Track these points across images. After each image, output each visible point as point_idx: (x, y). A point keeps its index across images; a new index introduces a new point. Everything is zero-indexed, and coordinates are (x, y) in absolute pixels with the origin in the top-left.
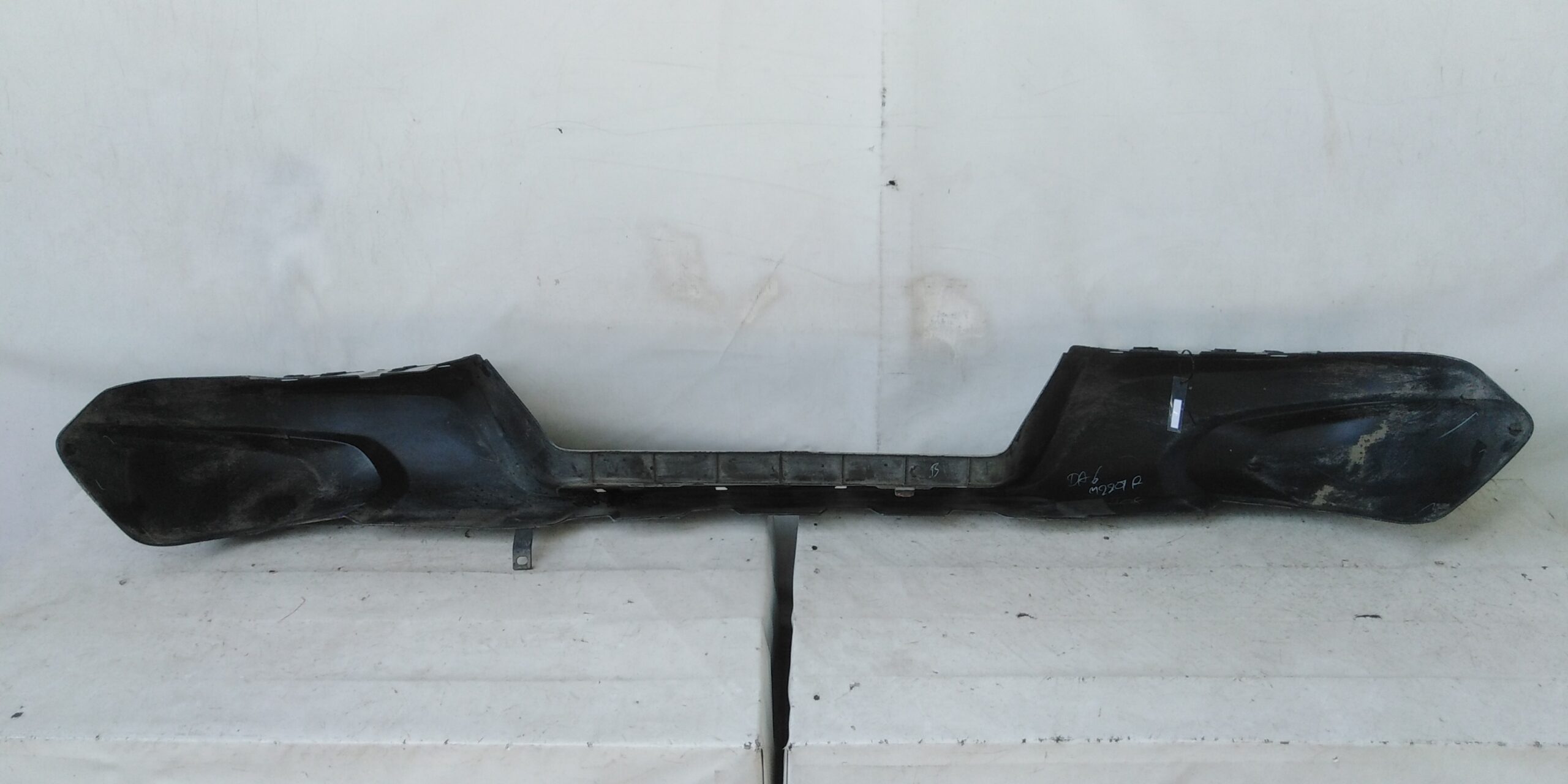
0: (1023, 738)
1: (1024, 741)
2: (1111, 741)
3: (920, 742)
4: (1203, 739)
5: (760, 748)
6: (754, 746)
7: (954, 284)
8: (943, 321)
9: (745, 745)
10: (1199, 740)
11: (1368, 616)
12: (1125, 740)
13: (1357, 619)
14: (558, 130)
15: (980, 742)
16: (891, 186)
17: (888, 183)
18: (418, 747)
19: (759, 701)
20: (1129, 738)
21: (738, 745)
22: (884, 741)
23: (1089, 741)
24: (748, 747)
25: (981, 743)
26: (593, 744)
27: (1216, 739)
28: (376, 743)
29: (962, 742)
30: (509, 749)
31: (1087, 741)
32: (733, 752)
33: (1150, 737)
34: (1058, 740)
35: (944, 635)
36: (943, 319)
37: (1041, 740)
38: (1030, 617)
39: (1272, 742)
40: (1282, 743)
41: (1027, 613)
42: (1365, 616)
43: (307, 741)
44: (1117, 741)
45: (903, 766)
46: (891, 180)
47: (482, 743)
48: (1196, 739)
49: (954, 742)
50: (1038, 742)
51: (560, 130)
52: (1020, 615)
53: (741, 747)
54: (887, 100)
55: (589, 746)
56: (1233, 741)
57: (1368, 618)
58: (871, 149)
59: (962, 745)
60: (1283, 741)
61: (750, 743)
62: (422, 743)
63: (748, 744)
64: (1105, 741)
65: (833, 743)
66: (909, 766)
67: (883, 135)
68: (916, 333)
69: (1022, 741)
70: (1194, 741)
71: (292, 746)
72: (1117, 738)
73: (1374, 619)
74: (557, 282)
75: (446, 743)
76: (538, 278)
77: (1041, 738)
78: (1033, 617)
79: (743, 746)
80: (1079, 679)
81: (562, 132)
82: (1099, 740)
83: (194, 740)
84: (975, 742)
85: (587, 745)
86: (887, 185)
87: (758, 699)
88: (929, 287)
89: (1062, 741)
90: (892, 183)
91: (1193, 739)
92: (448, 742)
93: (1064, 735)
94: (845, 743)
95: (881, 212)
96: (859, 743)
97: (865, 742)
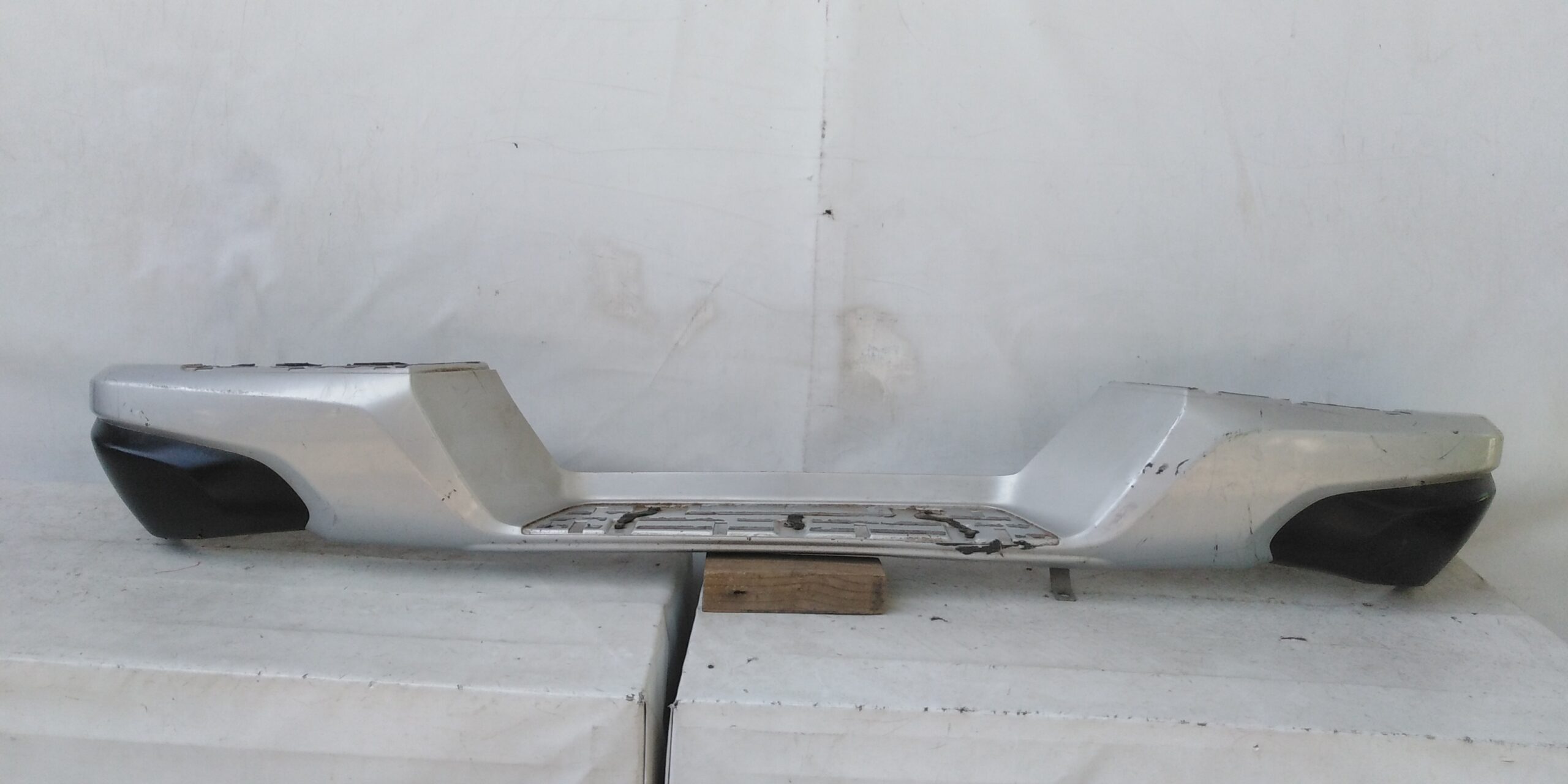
0: (926, 707)
1: (926, 709)
2: (1018, 714)
3: (815, 705)
4: (1116, 717)
5: (643, 701)
6: (637, 698)
7: (885, 318)
8: (873, 355)
9: (628, 696)
10: (1112, 717)
11: (1293, 638)
12: (1033, 713)
13: (1282, 640)
14: (514, 145)
15: (879, 708)
16: (827, 215)
17: (825, 212)
18: (273, 680)
19: (650, 664)
20: (1038, 712)
21: (620, 696)
22: (777, 702)
23: (995, 712)
24: (630, 699)
25: (881, 709)
26: (464, 688)
27: (1129, 718)
28: (228, 673)
29: (861, 707)
30: (372, 687)
31: (993, 713)
32: (614, 703)
33: (1061, 712)
34: (962, 710)
35: (852, 629)
36: (873, 354)
37: (944, 710)
38: (944, 621)
39: (1189, 723)
40: (1199, 724)
41: (941, 617)
42: (1290, 638)
43: (154, 667)
44: (1024, 714)
45: (795, 733)
46: (828, 209)
47: (343, 679)
48: (1108, 716)
49: (852, 706)
50: (941, 711)
51: (516, 145)
52: (934, 619)
53: (623, 698)
54: (826, 132)
55: (459, 688)
56: (1148, 720)
57: (1293, 640)
58: (810, 179)
59: (860, 710)
60: (1200, 722)
61: (633, 695)
62: (278, 676)
63: (631, 696)
64: (1013, 714)
65: (723, 702)
66: (803, 734)
67: (821, 165)
68: (846, 365)
69: (924, 709)
70: (1106, 718)
71: (135, 672)
72: (1025, 711)
73: (1299, 641)
74: (497, 292)
75: (304, 676)
76: (479, 288)
77: (945, 708)
78: (947, 621)
79: (625, 698)
80: (990, 666)
81: (517, 147)
82: (1006, 713)
83: (30, 660)
84: (874, 708)
85: (457, 687)
86: (824, 214)
87: (648, 662)
88: (861, 319)
89: (967, 711)
90: (829, 212)
91: (1104, 717)
92: (307, 676)
93: (969, 706)
94: (735, 702)
95: (817, 240)
96: (749, 703)
97: (758, 702)
